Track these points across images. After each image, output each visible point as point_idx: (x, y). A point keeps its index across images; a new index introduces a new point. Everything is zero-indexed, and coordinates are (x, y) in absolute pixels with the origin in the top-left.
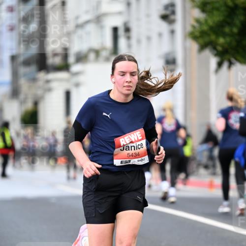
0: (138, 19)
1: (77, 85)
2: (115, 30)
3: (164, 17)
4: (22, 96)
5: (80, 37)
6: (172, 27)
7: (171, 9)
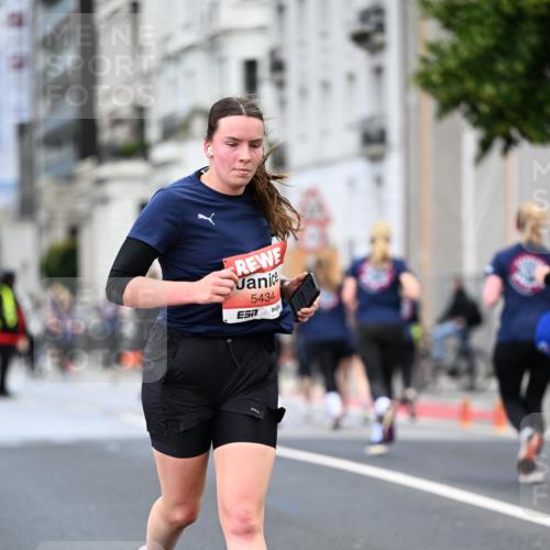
0: (302, 43)
2: (251, 66)
3: (360, 39)
4: (42, 216)
5: (173, 83)
6: (377, 60)
7: (373, 19)
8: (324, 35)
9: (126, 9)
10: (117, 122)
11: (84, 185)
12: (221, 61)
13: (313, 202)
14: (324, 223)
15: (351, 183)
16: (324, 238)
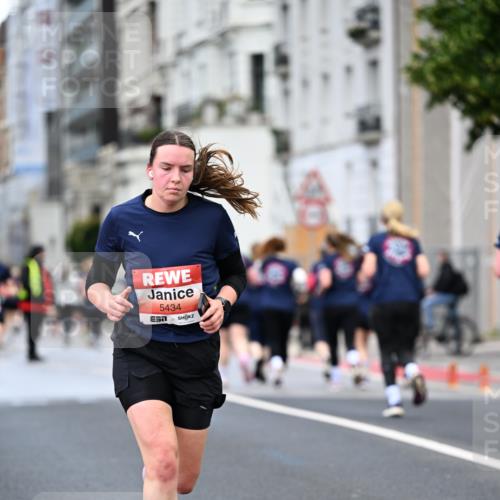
0: (304, 39)
2: (258, 60)
4: (68, 196)
5: (187, 75)
6: (372, 55)
7: (370, 16)
8: (324, 31)
9: (145, 8)
10: (136, 111)
11: (106, 168)
12: (232, 55)
13: (314, 183)
14: (324, 202)
15: (349, 166)
16: (324, 216)
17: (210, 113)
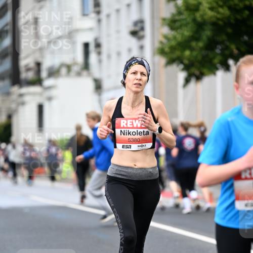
0: (109, 35)
1: (50, 99)
2: (86, 45)
3: (134, 33)
5: (53, 52)
6: (141, 43)
7: (140, 25)
8: (118, 32)
11: (14, 97)
17: (64, 71)
